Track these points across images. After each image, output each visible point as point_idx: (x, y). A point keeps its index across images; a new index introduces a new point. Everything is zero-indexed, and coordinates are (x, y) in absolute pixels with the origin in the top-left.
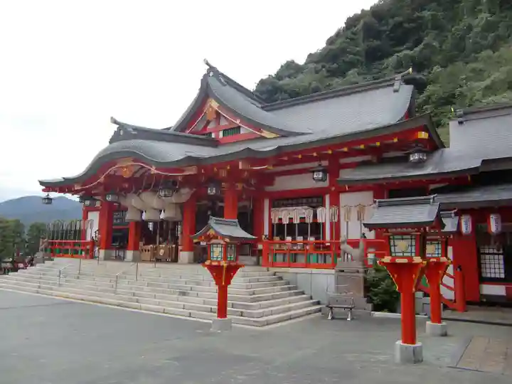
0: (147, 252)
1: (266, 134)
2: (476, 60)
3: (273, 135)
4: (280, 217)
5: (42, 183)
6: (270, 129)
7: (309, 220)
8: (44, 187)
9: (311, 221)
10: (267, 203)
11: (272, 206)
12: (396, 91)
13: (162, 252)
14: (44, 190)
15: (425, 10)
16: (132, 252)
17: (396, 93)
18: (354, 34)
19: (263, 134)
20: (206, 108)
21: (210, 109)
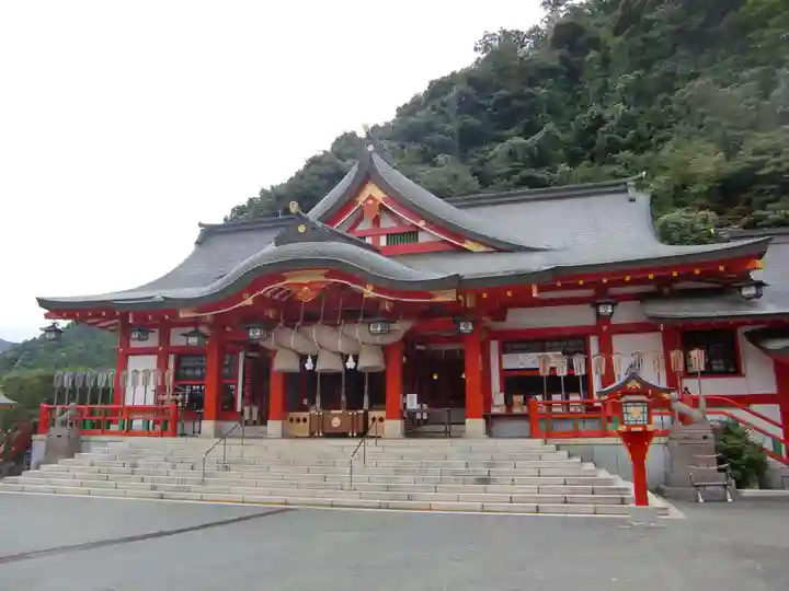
0: (302, 423)
1: (468, 245)
2: (613, 162)
3: (482, 249)
4: (552, 365)
5: (42, 303)
6: (476, 238)
7: (562, 372)
8: (47, 311)
9: (565, 373)
10: (494, 346)
11: (503, 350)
12: (633, 200)
13: (336, 422)
14: (47, 316)
15: (538, 85)
16: (279, 423)
17: (633, 203)
18: (444, 105)
19: (465, 246)
20: (361, 199)
21: (371, 202)
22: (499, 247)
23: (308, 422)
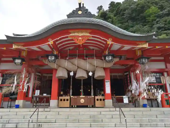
23: (69, 101)
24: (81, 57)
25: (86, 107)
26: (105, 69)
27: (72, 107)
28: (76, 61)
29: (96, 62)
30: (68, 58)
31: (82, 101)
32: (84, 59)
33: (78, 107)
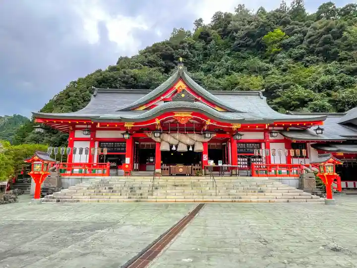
0: (166, 170)
6: (220, 106)
19: (215, 108)
20: (177, 87)
21: (181, 88)
22: (228, 110)
23: (169, 170)
24: (182, 131)
25: (184, 175)
26: (203, 143)
27: (172, 175)
28: (178, 136)
29: (196, 137)
30: (169, 132)
31: (181, 170)
32: (185, 134)
33: (177, 175)
